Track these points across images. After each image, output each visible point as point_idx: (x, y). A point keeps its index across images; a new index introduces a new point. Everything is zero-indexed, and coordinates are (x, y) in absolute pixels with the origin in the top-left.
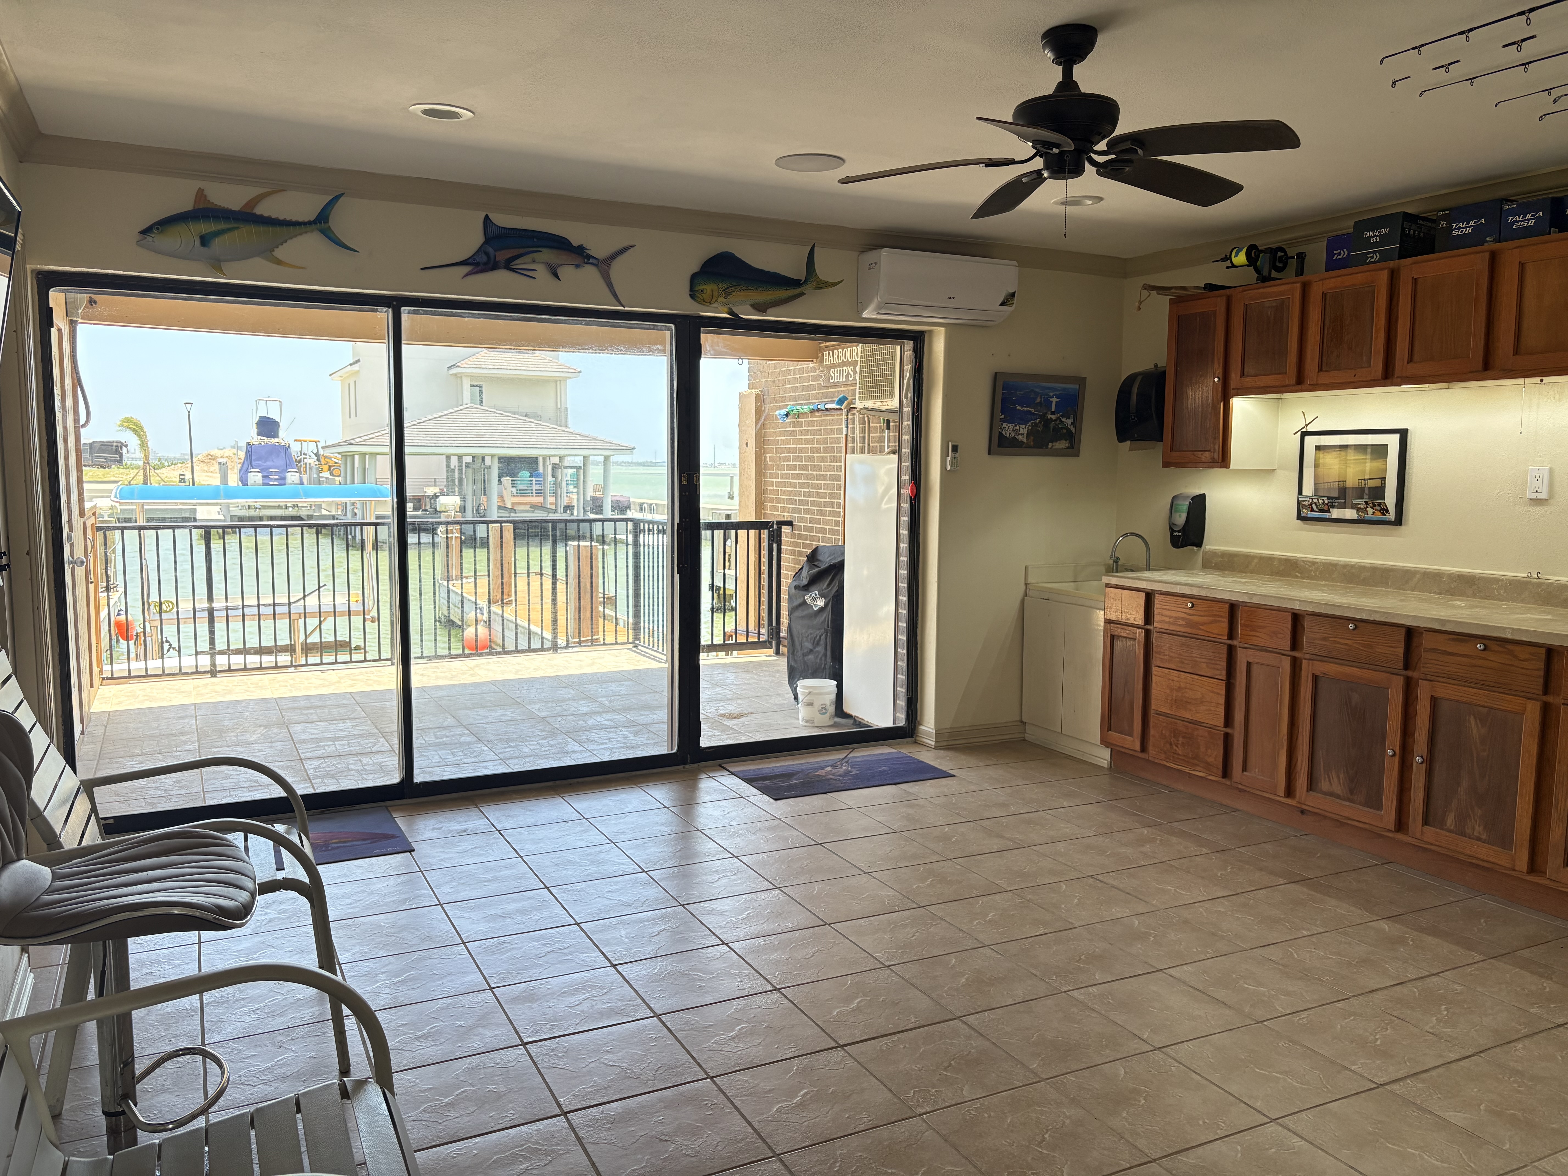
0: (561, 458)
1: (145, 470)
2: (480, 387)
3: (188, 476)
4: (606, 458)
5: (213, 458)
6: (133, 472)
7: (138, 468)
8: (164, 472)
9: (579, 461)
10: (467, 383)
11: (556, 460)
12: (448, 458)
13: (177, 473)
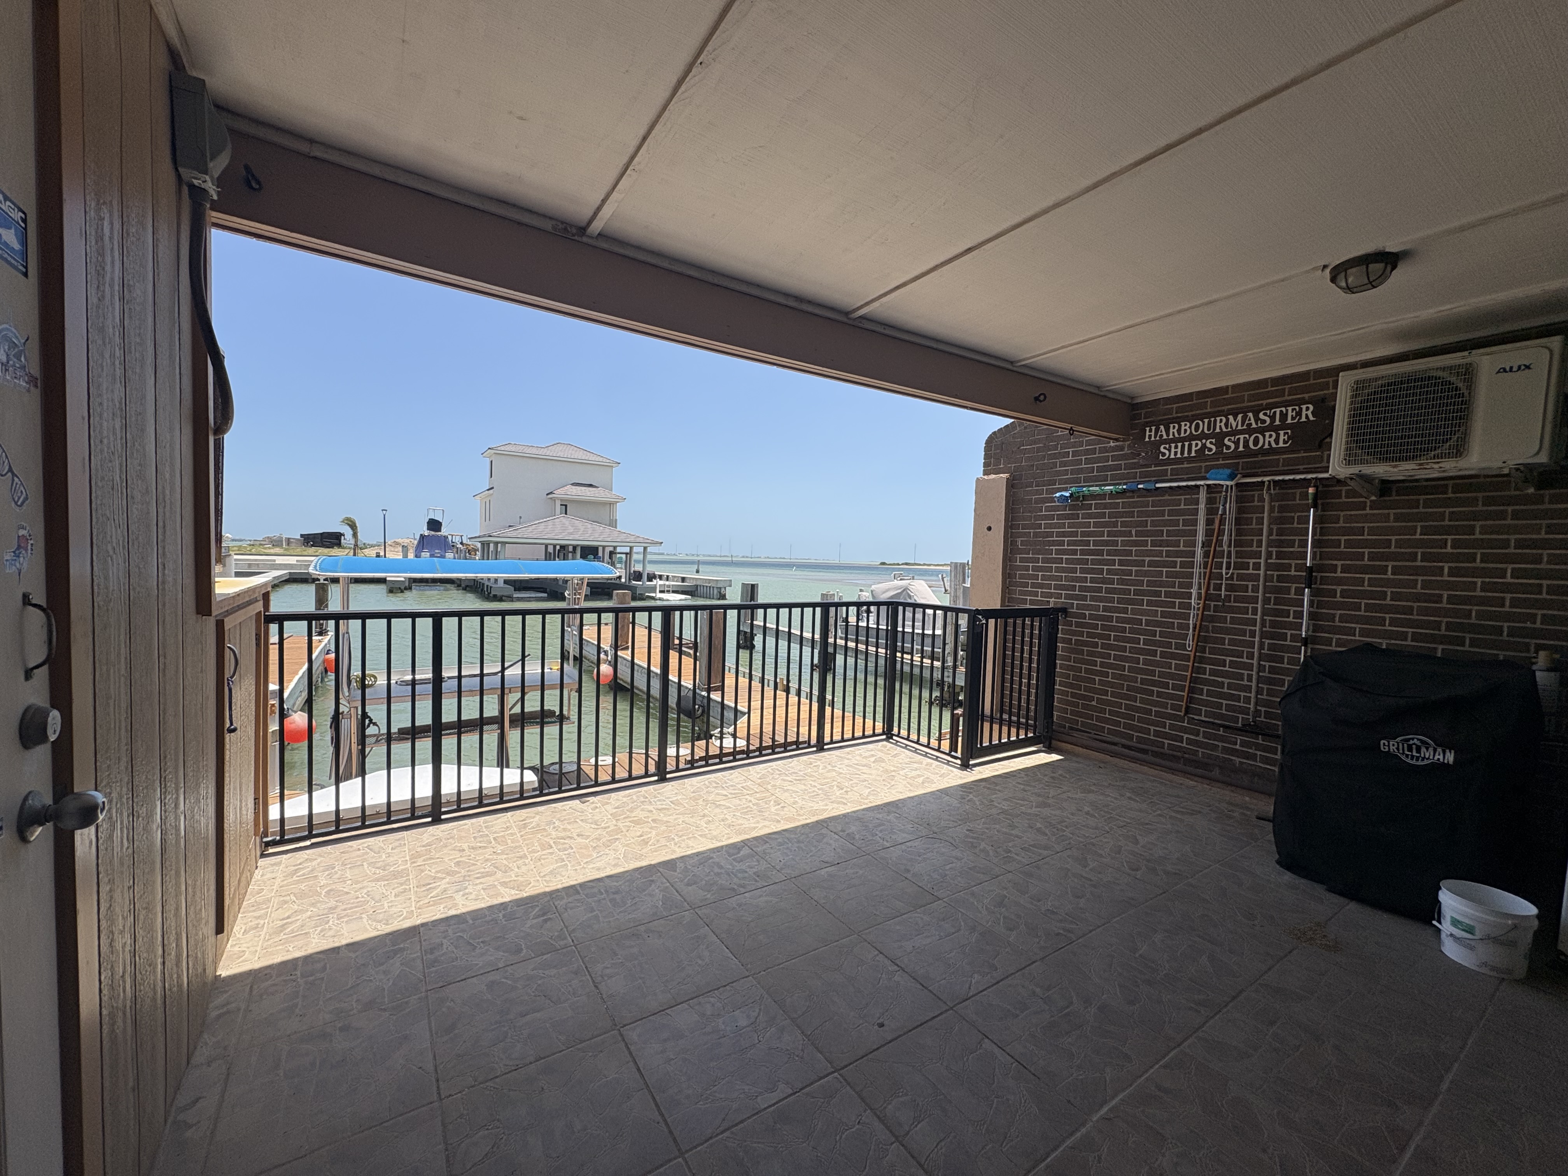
0: (615, 547)
1: (355, 550)
2: (566, 506)
3: (382, 554)
4: (645, 548)
5: (397, 544)
6: (347, 551)
7: (350, 548)
8: (366, 551)
9: (627, 550)
10: (558, 503)
11: (611, 549)
12: (546, 546)
13: (375, 552)
